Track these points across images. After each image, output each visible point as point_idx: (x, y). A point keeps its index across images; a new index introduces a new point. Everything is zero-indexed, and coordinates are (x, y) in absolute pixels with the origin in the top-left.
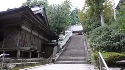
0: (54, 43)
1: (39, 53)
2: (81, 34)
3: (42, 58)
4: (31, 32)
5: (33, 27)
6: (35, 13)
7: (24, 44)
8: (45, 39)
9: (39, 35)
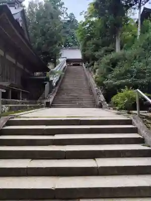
1: (21, 93)
2: (79, 65)
4: (5, 55)
9: (16, 63)
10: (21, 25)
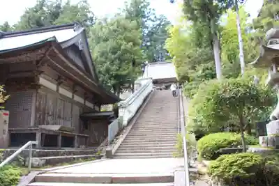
5: (61, 79)
6: (64, 46)
7: (44, 119)
8: (88, 104)
9: (73, 96)
10: (80, 48)
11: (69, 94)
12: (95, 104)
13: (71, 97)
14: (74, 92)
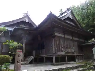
0: (92, 43)
1: (76, 56)
3: (81, 60)
4: (64, 36)
5: (65, 32)
7: (60, 49)
8: (81, 40)
9: (73, 38)
10: (71, 18)
11: (70, 37)
12: (85, 40)
13: (72, 39)
14: (73, 36)
